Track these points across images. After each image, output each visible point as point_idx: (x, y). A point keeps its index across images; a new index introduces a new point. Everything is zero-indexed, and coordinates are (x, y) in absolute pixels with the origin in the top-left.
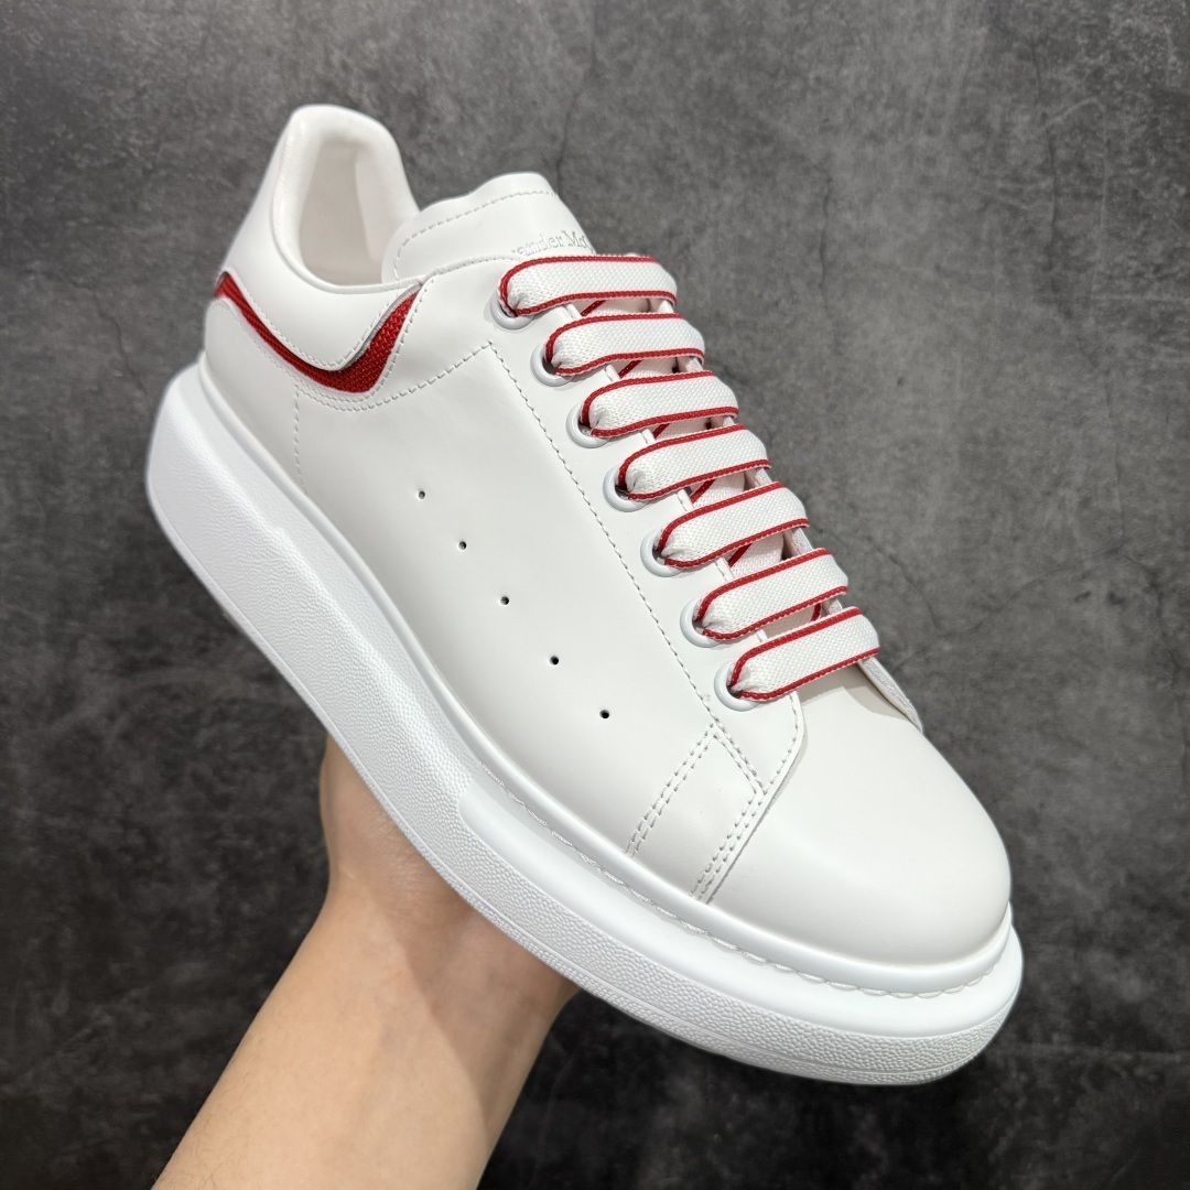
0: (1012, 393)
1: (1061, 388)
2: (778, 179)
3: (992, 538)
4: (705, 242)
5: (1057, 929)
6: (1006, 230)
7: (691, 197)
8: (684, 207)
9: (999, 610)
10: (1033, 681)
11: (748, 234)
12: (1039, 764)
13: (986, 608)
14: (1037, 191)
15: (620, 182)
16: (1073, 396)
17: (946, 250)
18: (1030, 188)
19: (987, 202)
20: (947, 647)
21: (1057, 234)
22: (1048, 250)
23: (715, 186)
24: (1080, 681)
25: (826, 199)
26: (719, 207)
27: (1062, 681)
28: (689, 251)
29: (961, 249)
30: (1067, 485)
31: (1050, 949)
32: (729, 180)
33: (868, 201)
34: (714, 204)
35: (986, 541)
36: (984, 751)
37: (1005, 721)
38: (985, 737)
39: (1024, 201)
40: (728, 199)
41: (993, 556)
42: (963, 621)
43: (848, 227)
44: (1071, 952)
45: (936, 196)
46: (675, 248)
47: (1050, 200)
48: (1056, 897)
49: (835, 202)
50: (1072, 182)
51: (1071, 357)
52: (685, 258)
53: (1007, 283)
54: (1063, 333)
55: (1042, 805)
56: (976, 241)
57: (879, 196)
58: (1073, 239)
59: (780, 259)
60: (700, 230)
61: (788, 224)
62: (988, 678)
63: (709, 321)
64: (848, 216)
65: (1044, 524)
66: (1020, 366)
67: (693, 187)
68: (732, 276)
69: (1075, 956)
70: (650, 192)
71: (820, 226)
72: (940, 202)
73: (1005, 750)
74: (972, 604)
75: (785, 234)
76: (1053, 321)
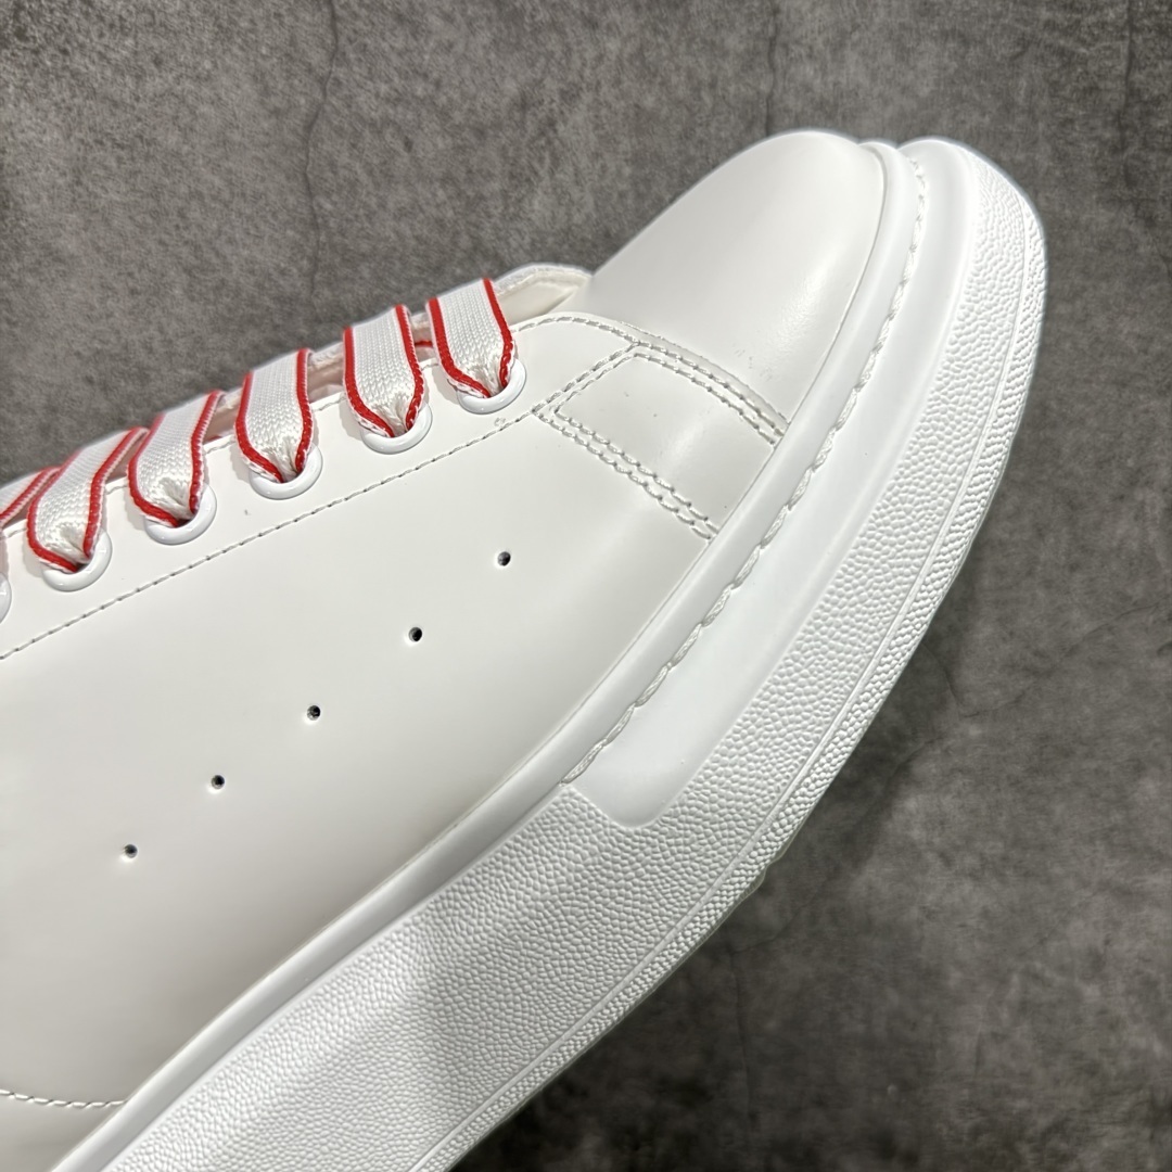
0: (1067, 345)
1: (1139, 336)
2: (693, 10)
3: (1039, 568)
4: (580, 115)
5: (1126, 1104)
6: (1055, 87)
7: (553, 43)
8: (542, 60)
9: (1049, 674)
10: (1097, 771)
11: (649, 102)
12: (1105, 886)
13: (1032, 671)
14: (1103, 25)
15: (435, 22)
16: (1157, 347)
17: (963, 122)
18: (1091, 19)
19: (1024, 43)
20: (974, 731)
21: (1132, 93)
22: (1119, 120)
23: (592, 24)
24: (1162, 767)
25: (772, 42)
26: (600, 58)
27: (1138, 768)
28: (555, 131)
29: (987, 119)
30: (1148, 483)
31: (1119, 1131)
32: (614, 15)
33: (837, 47)
34: (590, 54)
35: (1030, 573)
36: (1027, 875)
37: (1057, 830)
38: (1028, 855)
39: (1083, 42)
40: (613, 45)
41: (1041, 594)
42: (997, 693)
43: (808, 88)
44: (1146, 1132)
45: (945, 35)
46: (531, 128)
47: (1123, 38)
48: (1126, 1063)
49: (785, 46)
50: (1157, 8)
51: (1154, 288)
52: (549, 142)
53: (1058, 173)
54: (1142, 250)
55: (1107, 942)
56: (1008, 107)
57: (856, 36)
58: (1157, 101)
59: (701, 142)
60: (569, 96)
61: (713, 86)
62: (1034, 771)
63: (595, 246)
64: (808, 71)
65: (1115, 544)
66: (1079, 304)
67: (554, 26)
68: (627, 171)
69: (1152, 1137)
70: (484, 37)
71: (764, 87)
72: (951, 45)
73: (1057, 870)
74: (1011, 666)
75: (707, 99)
76: (1127, 232)
